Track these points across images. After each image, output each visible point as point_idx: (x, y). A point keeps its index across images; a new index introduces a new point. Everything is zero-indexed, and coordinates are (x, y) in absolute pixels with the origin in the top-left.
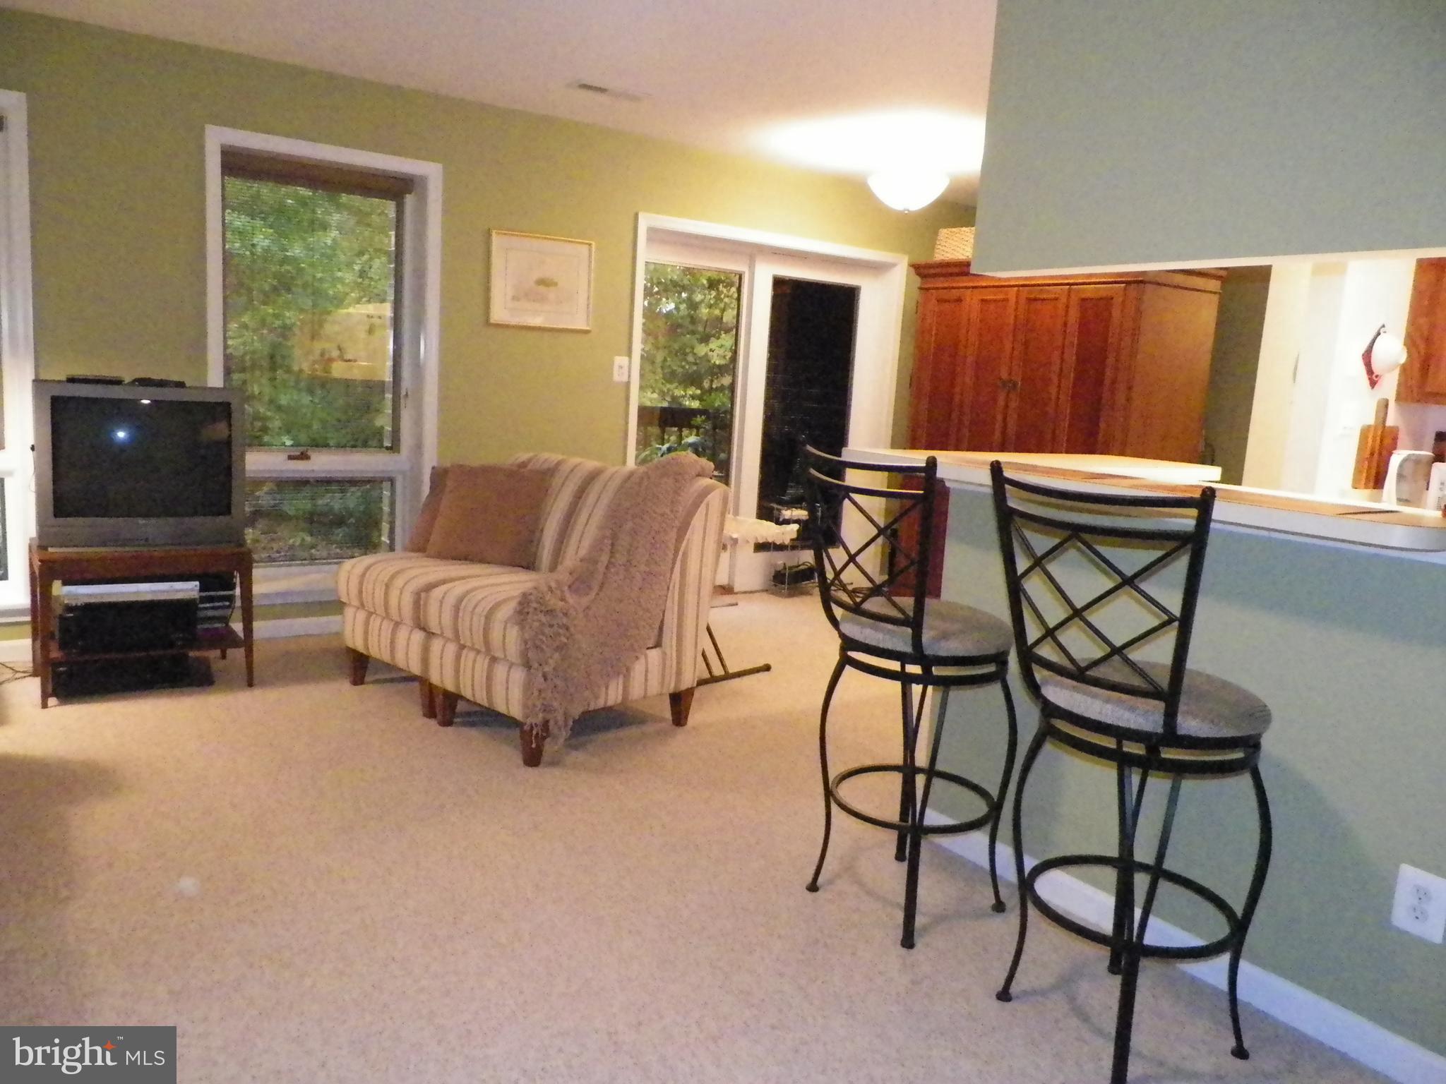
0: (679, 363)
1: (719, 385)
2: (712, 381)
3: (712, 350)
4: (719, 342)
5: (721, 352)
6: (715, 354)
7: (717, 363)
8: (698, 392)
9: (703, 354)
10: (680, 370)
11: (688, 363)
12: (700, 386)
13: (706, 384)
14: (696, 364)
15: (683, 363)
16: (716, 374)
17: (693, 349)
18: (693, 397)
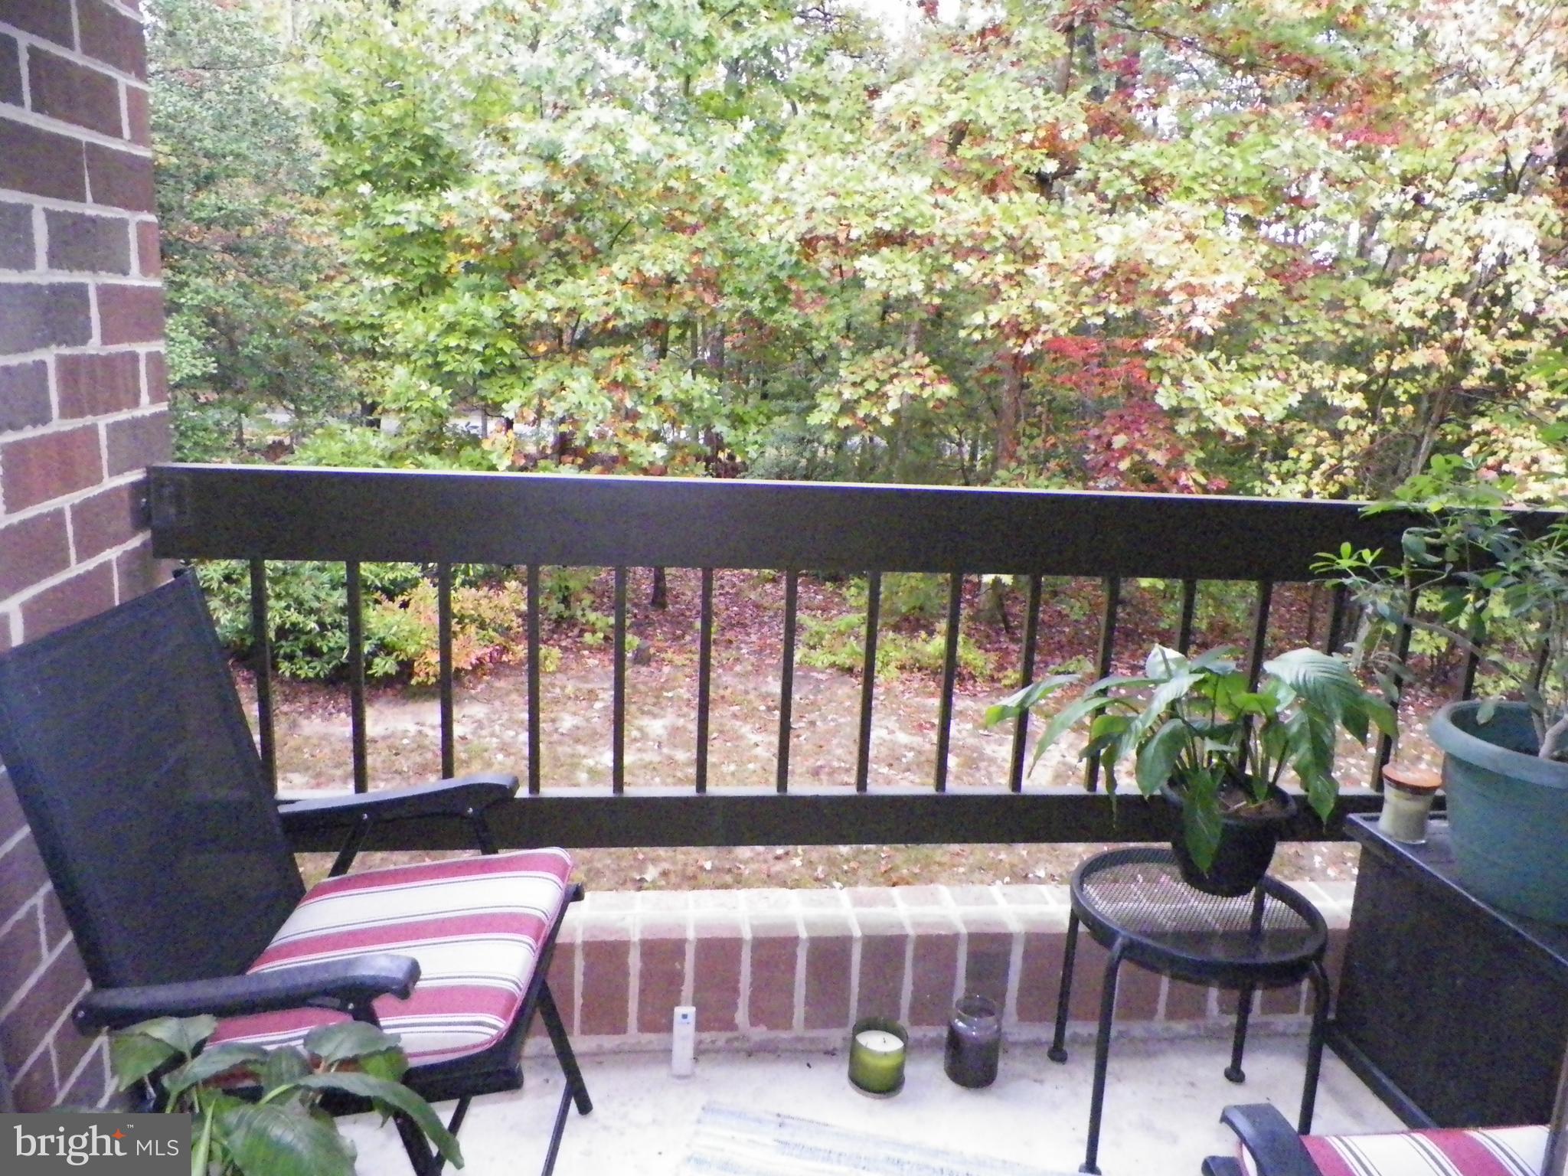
0: (1329, 326)
1: (1406, 365)
2: (1391, 358)
3: (1397, 301)
4: (1415, 285)
5: (1417, 304)
6: (1404, 308)
7: (1407, 324)
8: (1363, 377)
9: (1379, 307)
10: (1330, 337)
11: (1347, 324)
12: (1365, 366)
13: (1379, 364)
14: (1360, 326)
15: (1337, 326)
16: (1402, 344)
17: (1358, 299)
18: (1350, 388)
